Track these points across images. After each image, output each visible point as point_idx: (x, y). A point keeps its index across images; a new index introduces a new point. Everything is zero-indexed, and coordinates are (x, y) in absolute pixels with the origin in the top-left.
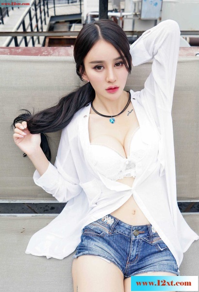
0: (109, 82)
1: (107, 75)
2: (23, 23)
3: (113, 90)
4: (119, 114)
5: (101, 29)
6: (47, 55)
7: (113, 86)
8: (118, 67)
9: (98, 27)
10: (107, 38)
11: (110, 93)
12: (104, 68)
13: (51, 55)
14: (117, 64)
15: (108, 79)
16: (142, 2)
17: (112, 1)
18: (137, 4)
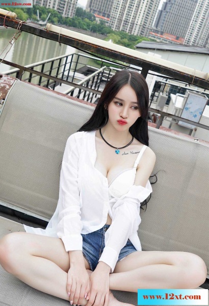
1: (122, 112)
3: (122, 123)
4: (124, 147)
5: (132, 78)
7: (123, 120)
9: (130, 75)
10: (133, 86)
12: (122, 105)
15: (121, 115)
16: (183, 110)
17: (158, 103)
18: (178, 111)
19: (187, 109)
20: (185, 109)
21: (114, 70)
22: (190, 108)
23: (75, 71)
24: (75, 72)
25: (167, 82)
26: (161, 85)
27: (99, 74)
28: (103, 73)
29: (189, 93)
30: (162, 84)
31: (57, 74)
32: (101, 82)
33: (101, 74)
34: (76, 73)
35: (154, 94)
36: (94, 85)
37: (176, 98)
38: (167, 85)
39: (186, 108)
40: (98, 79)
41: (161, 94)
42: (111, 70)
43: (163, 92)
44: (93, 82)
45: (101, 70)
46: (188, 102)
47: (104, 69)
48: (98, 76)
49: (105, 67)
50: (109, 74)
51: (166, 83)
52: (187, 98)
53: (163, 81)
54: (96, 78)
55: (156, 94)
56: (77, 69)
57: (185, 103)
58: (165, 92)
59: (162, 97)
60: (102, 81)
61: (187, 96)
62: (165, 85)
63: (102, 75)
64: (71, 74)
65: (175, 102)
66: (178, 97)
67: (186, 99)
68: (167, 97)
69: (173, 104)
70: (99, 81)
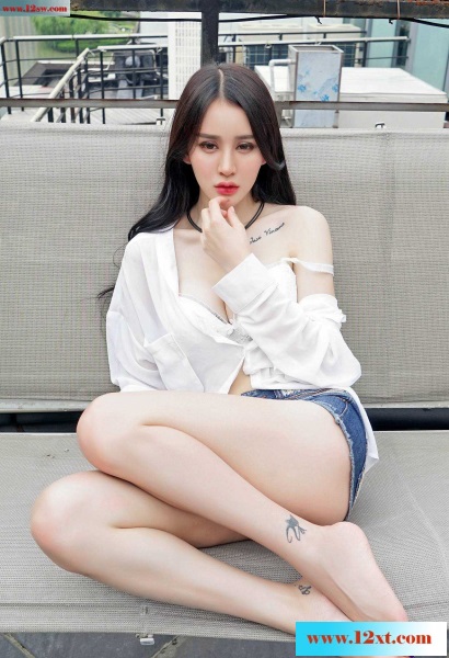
0: (221, 174)
3: (226, 188)
7: (227, 182)
8: (243, 151)
9: (222, 76)
12: (218, 148)
14: (243, 147)
16: (294, 93)
19: (303, 88)
20: (298, 91)
21: (108, 50)
22: (308, 84)
23: (21, 81)
24: (20, 85)
25: (237, 43)
26: (224, 54)
27: (78, 70)
28: (86, 66)
29: (296, 50)
30: (226, 49)
32: (87, 89)
33: (83, 71)
34: (24, 87)
37: (272, 73)
38: (238, 49)
39: (300, 89)
40: (79, 83)
42: (101, 53)
45: (80, 59)
46: (299, 72)
47: (86, 59)
48: (79, 75)
49: (87, 50)
50: (102, 66)
51: (234, 47)
52: (297, 64)
53: (226, 43)
54: (75, 80)
57: (296, 76)
60: (90, 86)
61: (294, 60)
62: (234, 52)
63: (86, 71)
65: (273, 80)
66: (276, 68)
67: (293, 67)
70: (84, 87)
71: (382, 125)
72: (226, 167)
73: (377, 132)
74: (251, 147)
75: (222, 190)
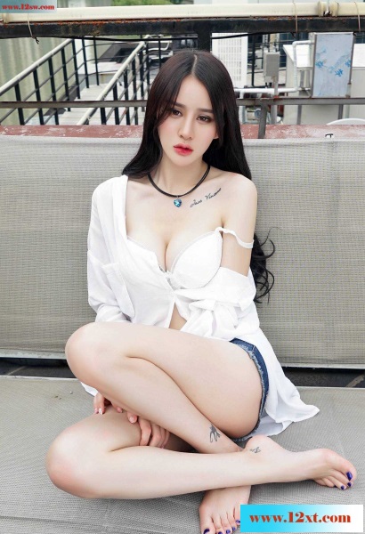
0: (181, 136)
2: (114, 88)
6: (122, 137)
7: (185, 144)
8: (201, 122)
11: (178, 153)
12: (182, 115)
13: (128, 136)
14: (202, 118)
15: (181, 133)
16: (313, 69)
17: (264, 70)
18: (306, 73)
19: (321, 65)
20: (316, 67)
22: (325, 61)
23: (96, 61)
24: (96, 63)
28: (147, 47)
31: (54, 90)
32: (149, 65)
33: (144, 51)
34: (99, 64)
35: (254, 54)
36: (138, 77)
37: (295, 51)
39: (318, 65)
40: (141, 63)
41: (266, 51)
43: (268, 47)
44: (134, 73)
46: (317, 51)
48: (141, 56)
50: (160, 46)
52: (315, 44)
54: (137, 60)
55: (258, 53)
56: (98, 57)
57: (314, 55)
58: (272, 47)
59: (268, 56)
60: (151, 63)
61: (313, 41)
63: (147, 52)
64: (91, 69)
65: (295, 58)
66: (298, 47)
67: (313, 46)
68: (278, 53)
69: (293, 63)
70: (145, 66)
71: (331, 135)
72: (186, 131)
73: (328, 141)
74: (209, 120)
75: (180, 150)
